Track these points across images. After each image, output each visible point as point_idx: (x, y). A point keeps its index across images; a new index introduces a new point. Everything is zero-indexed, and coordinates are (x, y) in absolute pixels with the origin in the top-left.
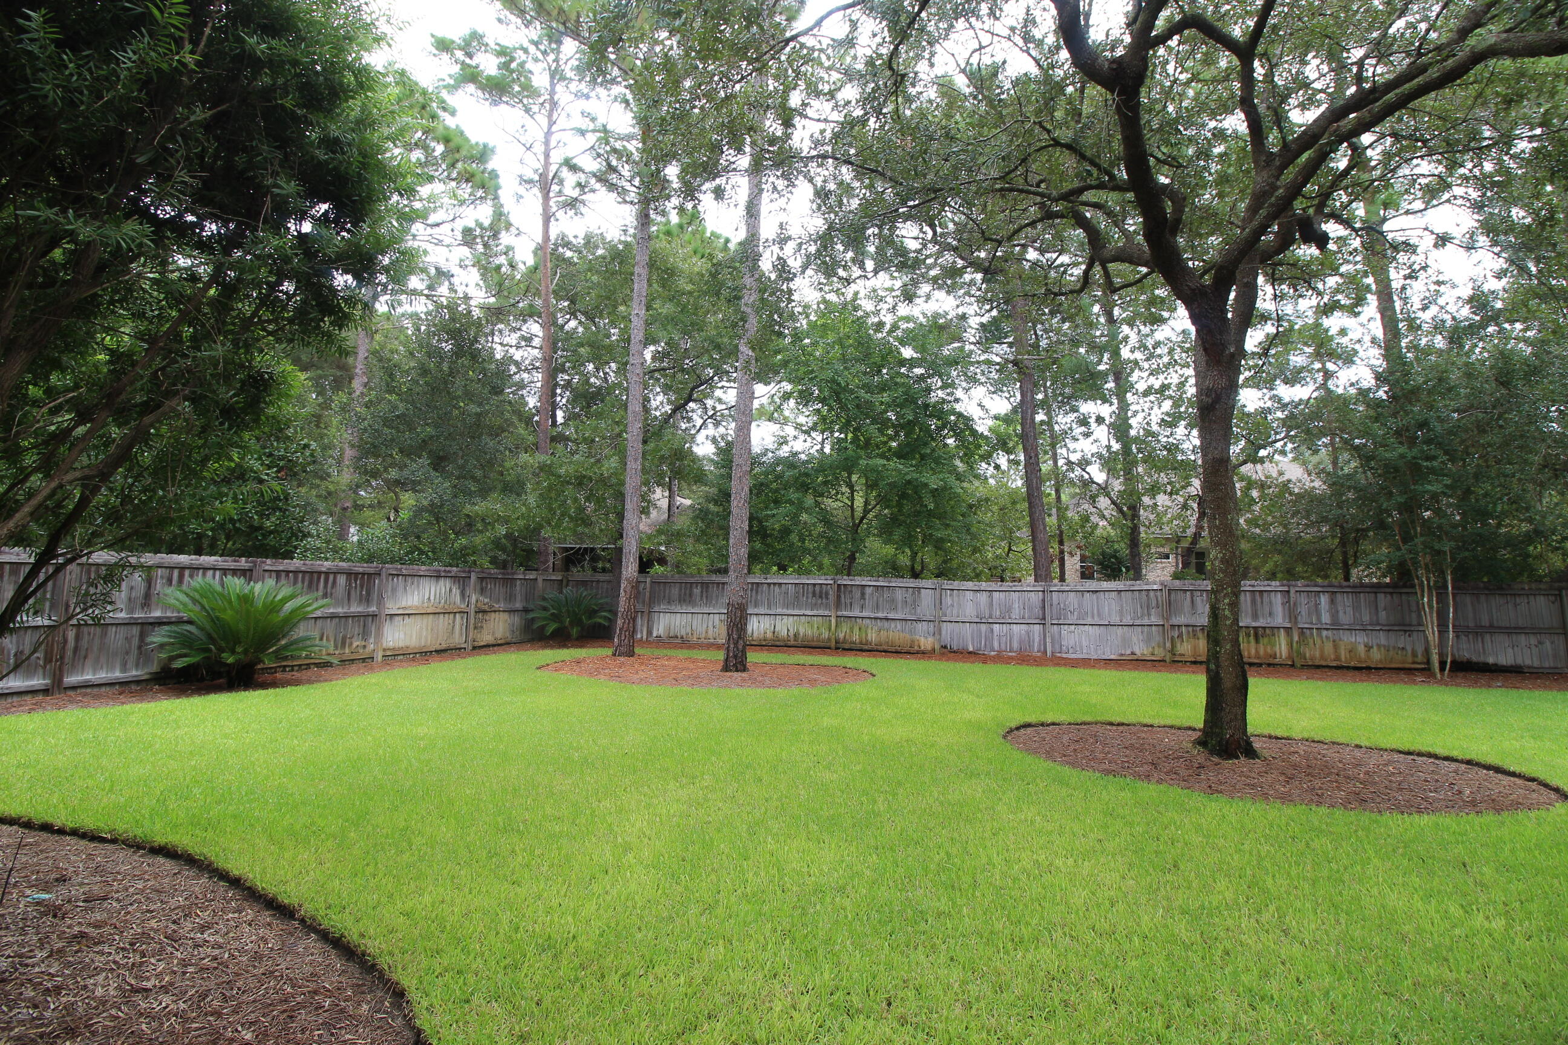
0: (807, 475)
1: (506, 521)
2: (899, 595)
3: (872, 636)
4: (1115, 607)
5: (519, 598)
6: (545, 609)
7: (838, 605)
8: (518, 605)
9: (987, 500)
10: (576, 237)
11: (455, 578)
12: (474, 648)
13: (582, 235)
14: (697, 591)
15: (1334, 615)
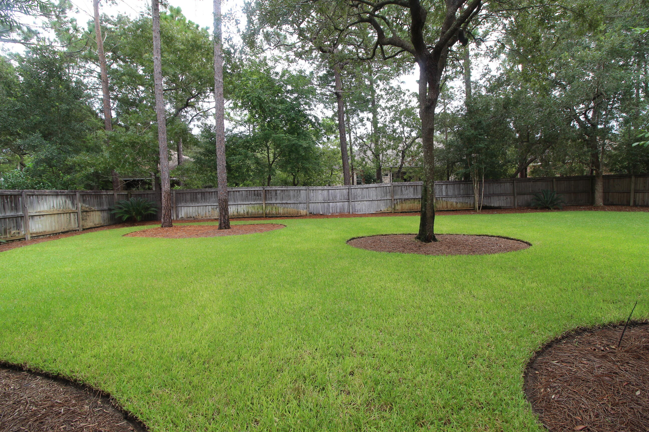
0: (248, 142)
1: (93, 165)
2: (292, 193)
3: (281, 211)
4: (375, 193)
5: (105, 203)
6: (120, 208)
7: (266, 199)
8: (105, 207)
9: (324, 153)
10: (112, 17)
11: (67, 195)
12: (84, 229)
13: (116, 16)
14: (199, 196)
15: (447, 193)
